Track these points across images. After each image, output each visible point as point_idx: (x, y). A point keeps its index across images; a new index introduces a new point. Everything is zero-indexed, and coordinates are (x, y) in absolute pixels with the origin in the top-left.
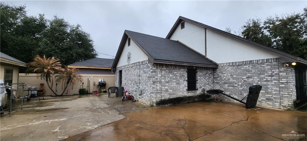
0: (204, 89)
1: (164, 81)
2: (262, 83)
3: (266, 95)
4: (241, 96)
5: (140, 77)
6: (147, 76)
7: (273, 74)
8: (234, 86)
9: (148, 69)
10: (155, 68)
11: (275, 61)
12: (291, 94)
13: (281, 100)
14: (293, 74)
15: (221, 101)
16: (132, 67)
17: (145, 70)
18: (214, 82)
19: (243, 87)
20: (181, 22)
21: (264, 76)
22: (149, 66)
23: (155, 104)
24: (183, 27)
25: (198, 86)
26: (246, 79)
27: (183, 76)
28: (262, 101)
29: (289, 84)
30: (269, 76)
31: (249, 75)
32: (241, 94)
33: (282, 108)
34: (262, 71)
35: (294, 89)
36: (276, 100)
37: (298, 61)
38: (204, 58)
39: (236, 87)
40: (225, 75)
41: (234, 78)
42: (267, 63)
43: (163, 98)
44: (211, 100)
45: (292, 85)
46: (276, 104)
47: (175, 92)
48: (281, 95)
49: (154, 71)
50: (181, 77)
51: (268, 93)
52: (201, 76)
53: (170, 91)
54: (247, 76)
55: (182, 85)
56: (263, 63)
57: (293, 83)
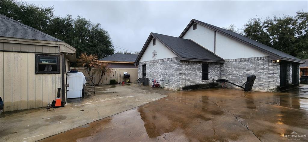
0: (214, 79)
1: (187, 73)
2: (257, 74)
3: (259, 83)
4: (242, 84)
5: (167, 70)
6: (174, 69)
7: (265, 68)
8: (236, 77)
9: (174, 64)
10: (181, 64)
11: (266, 58)
12: (276, 81)
13: (269, 86)
14: (278, 68)
15: (227, 88)
16: (157, 63)
17: (171, 65)
18: (221, 74)
19: (243, 77)
20: (194, 24)
21: (258, 69)
22: (176, 62)
23: (181, 89)
24: (195, 28)
25: (209, 76)
26: (246, 71)
27: (200, 69)
28: (256, 87)
29: (274, 74)
30: (262, 69)
31: (248, 68)
32: (241, 82)
33: (269, 91)
34: (257, 66)
35: (278, 78)
36: (265, 86)
37: (281, 59)
38: (213, 55)
39: (238, 77)
40: (230, 68)
41: (236, 71)
42: (261, 60)
43: (187, 85)
44: (218, 87)
45: (277, 76)
46: (265, 88)
47: (194, 81)
48: (269, 82)
49: (181, 66)
50: (198, 70)
51: (260, 81)
52: (211, 69)
53: (191, 80)
54: (246, 69)
55: (199, 76)
56: (258, 60)
57: (277, 74)
